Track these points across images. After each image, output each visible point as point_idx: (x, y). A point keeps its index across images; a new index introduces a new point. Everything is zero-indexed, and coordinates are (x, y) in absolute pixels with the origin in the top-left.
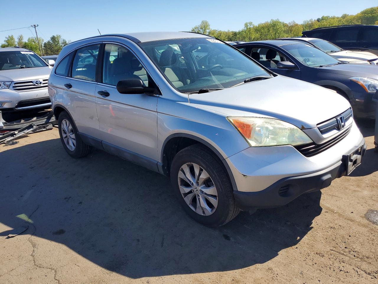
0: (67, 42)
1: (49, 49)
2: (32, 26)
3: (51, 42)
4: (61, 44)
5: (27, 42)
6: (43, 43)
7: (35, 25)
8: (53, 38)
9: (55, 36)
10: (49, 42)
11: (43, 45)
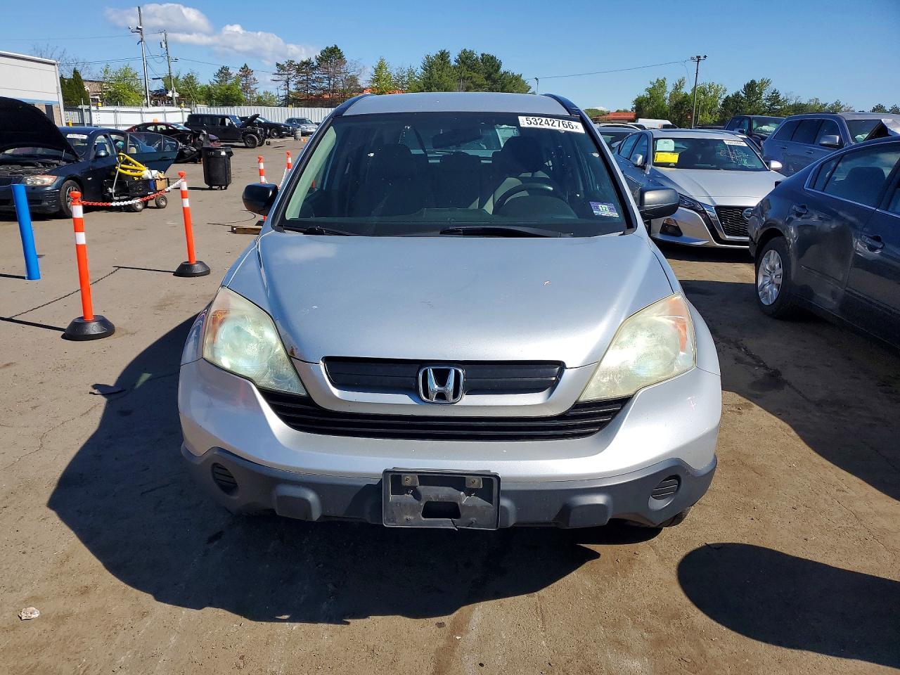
0: (781, 97)
1: (732, 111)
2: (692, 59)
3: (743, 95)
4: (764, 102)
5: (689, 93)
6: (724, 97)
7: (698, 57)
8: (751, 87)
9: (758, 81)
10: (737, 95)
11: (721, 102)
